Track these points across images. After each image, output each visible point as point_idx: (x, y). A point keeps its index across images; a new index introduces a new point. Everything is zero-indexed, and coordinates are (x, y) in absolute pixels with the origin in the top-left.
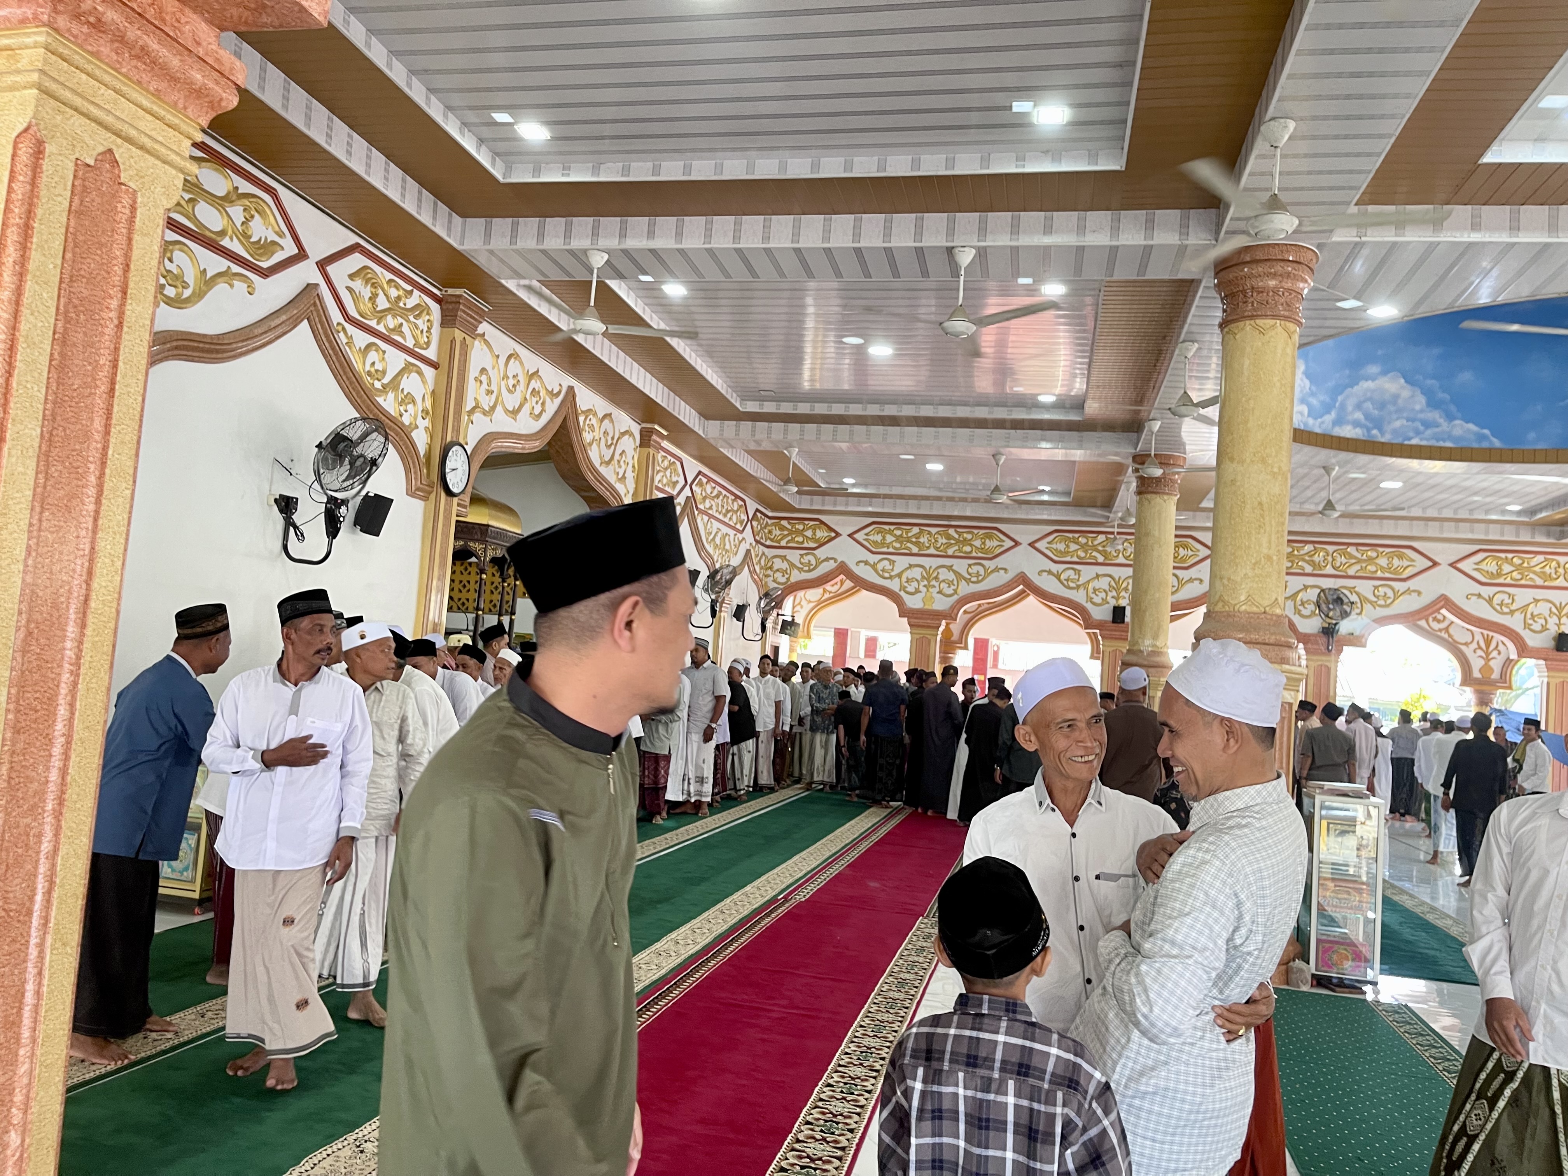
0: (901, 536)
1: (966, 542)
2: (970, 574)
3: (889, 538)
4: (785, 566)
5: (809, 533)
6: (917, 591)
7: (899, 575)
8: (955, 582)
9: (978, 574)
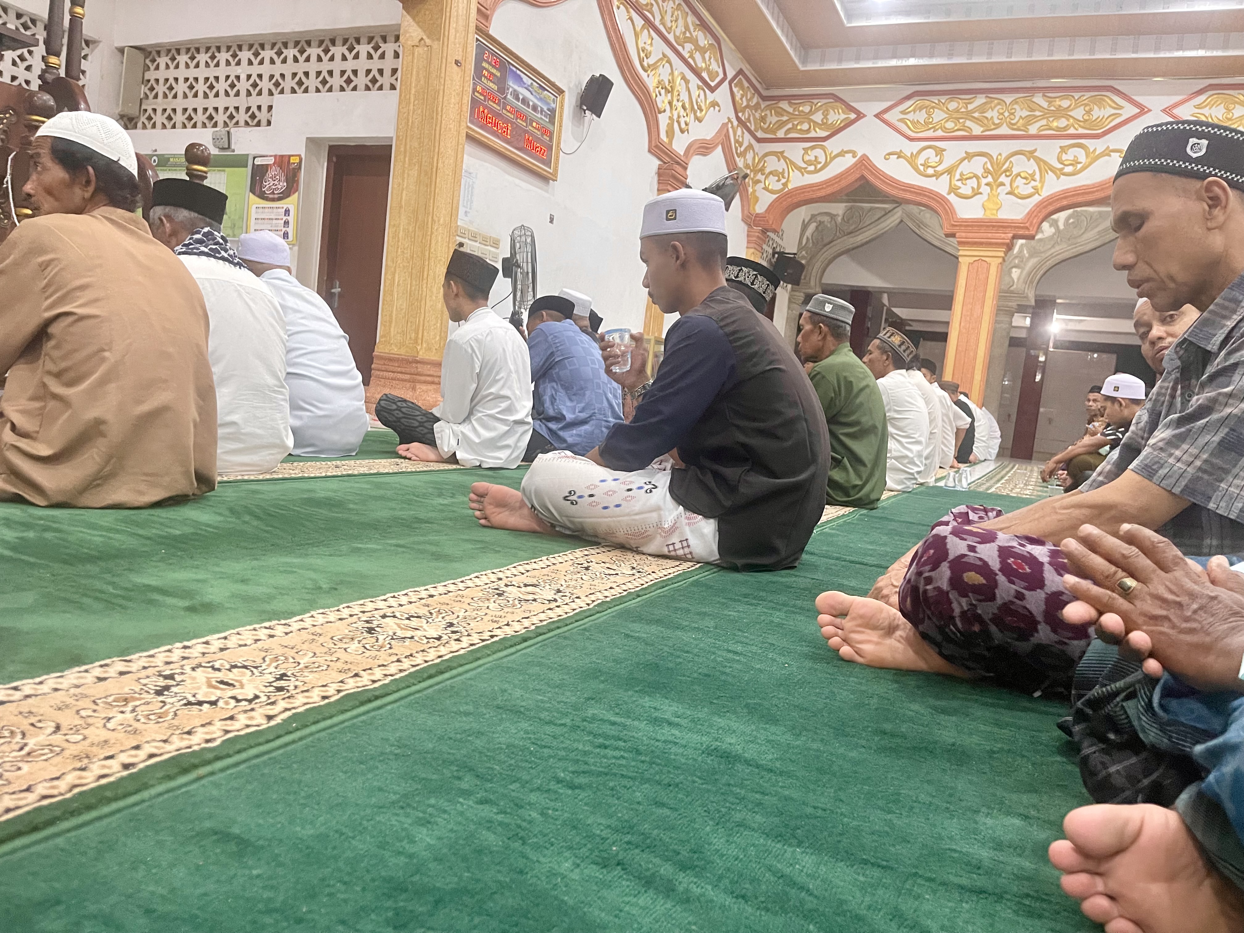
0: (957, 111)
1: (1061, 113)
2: (1060, 161)
3: (938, 116)
4: (780, 166)
5: (818, 117)
6: (976, 193)
7: (950, 171)
8: (1037, 177)
9: (1076, 162)
